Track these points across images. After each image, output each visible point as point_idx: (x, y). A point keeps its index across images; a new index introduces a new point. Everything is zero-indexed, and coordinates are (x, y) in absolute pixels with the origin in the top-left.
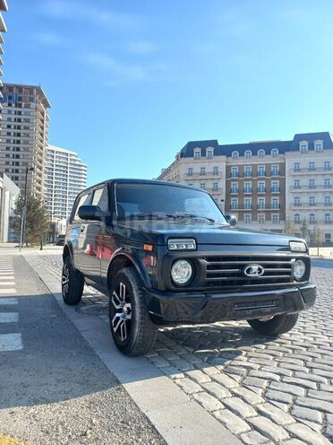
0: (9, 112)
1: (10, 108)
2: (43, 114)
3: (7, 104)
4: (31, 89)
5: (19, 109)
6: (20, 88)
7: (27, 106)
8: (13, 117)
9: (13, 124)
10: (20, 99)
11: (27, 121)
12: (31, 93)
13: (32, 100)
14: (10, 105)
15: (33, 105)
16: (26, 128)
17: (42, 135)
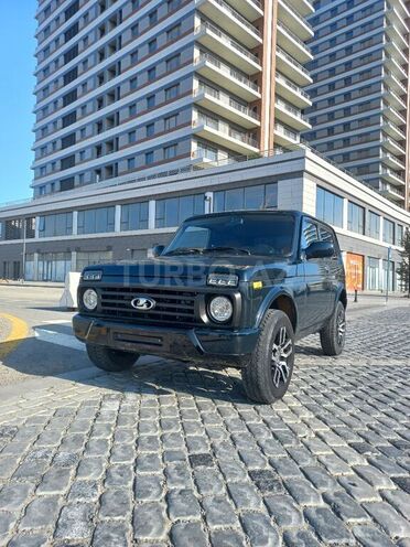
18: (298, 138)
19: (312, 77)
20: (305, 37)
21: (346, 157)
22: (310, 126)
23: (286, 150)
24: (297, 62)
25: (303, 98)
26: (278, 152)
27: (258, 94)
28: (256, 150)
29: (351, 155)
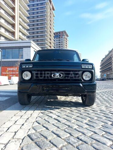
0: (57, 40)
1: (57, 39)
2: (66, 39)
3: (56, 38)
4: (62, 32)
5: (59, 39)
6: (59, 32)
7: (62, 38)
8: (58, 42)
9: (58, 44)
10: (60, 36)
11: (62, 42)
12: (63, 33)
13: (63, 35)
14: (57, 38)
15: (63, 37)
16: (62, 44)
17: (66, 46)
18: (26, 37)
19: (29, 21)
20: (27, 10)
21: (37, 41)
22: (29, 34)
23: (22, 40)
24: (25, 16)
25: (27, 26)
26: (20, 40)
27: (14, 22)
28: (14, 38)
29: (39, 40)
